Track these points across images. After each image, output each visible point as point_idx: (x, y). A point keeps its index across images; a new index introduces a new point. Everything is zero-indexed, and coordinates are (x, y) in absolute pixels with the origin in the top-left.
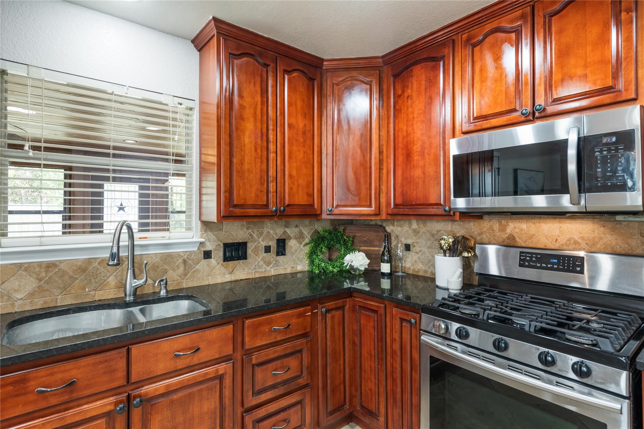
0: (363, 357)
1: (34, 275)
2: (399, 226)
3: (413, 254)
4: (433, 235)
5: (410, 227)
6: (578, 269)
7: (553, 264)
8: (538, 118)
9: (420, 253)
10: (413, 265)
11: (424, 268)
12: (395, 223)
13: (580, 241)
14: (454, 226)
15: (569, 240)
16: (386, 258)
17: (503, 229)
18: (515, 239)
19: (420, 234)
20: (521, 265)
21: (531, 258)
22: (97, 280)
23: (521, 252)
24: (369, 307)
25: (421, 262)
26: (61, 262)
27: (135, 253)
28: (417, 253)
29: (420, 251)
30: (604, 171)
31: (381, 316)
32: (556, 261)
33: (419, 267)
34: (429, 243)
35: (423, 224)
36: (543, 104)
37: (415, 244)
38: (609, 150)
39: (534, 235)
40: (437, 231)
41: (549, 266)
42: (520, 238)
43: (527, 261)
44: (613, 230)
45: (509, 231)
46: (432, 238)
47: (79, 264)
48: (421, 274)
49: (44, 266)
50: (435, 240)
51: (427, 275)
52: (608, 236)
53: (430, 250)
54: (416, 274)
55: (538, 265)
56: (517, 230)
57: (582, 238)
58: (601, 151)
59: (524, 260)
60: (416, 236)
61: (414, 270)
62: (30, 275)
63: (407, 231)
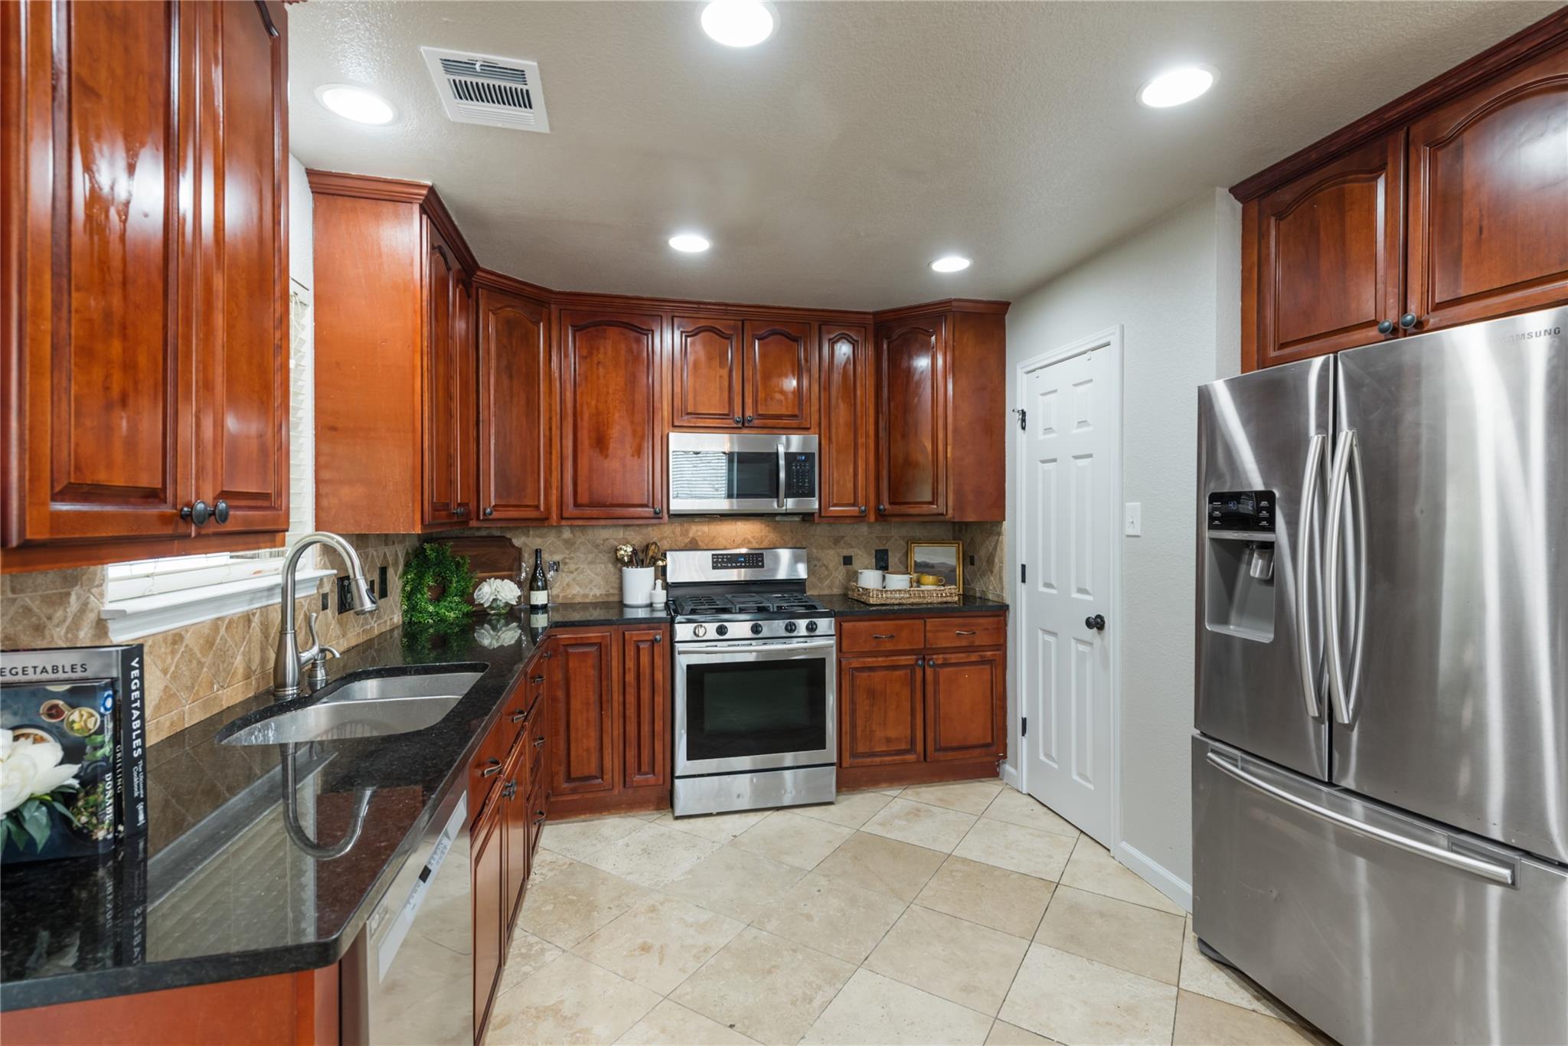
0: (572, 712)
1: (159, 663)
2: (538, 536)
3: (564, 575)
4: (597, 546)
5: (560, 537)
6: (760, 564)
7: (741, 562)
8: (746, 427)
9: (576, 573)
10: (563, 590)
11: (582, 592)
12: (531, 533)
13: (752, 540)
14: (628, 533)
15: (744, 540)
16: (540, 584)
17: (685, 534)
18: (697, 543)
19: (576, 546)
20: (714, 568)
21: (722, 559)
22: (225, 665)
23: (713, 555)
24: (586, 641)
25: (577, 584)
26: (186, 628)
27: (296, 596)
28: (572, 572)
29: (576, 570)
30: (798, 482)
31: (606, 647)
32: (743, 559)
33: (574, 592)
34: (591, 557)
35: (582, 532)
36: (751, 415)
37: (567, 561)
38: (800, 465)
39: (715, 537)
40: (604, 541)
41: (738, 565)
42: (702, 542)
43: (720, 562)
44: (775, 529)
45: (691, 535)
46: (595, 550)
47: (207, 631)
48: (578, 600)
49: (170, 638)
50: (600, 552)
51: (588, 600)
52: (772, 534)
53: (592, 566)
54: (569, 601)
55: (729, 565)
56: (700, 533)
57: (753, 537)
58: (796, 466)
59: (717, 562)
60: (568, 549)
61: (565, 597)
62: (155, 663)
63: (552, 544)
